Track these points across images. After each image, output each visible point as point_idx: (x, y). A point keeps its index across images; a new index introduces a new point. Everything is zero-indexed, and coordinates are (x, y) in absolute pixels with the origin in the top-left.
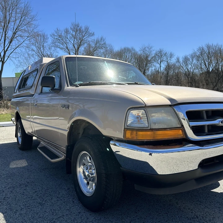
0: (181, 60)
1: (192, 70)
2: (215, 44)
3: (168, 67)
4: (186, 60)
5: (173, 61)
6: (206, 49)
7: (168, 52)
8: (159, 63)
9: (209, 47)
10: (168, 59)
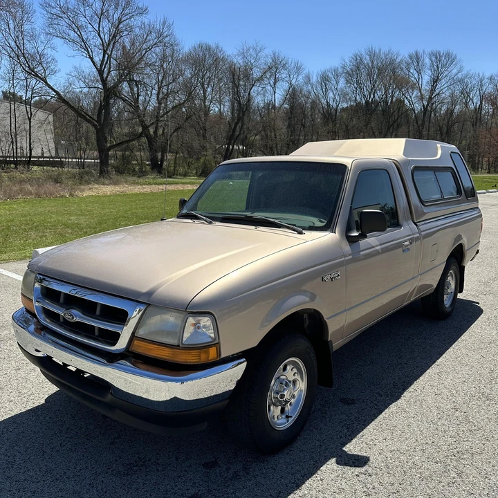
0: (314, 79)
1: (335, 105)
2: (384, 49)
3: (293, 95)
4: (325, 79)
5: (299, 80)
6: (367, 60)
7: (290, 60)
8: (272, 83)
9: (372, 55)
10: (292, 76)
